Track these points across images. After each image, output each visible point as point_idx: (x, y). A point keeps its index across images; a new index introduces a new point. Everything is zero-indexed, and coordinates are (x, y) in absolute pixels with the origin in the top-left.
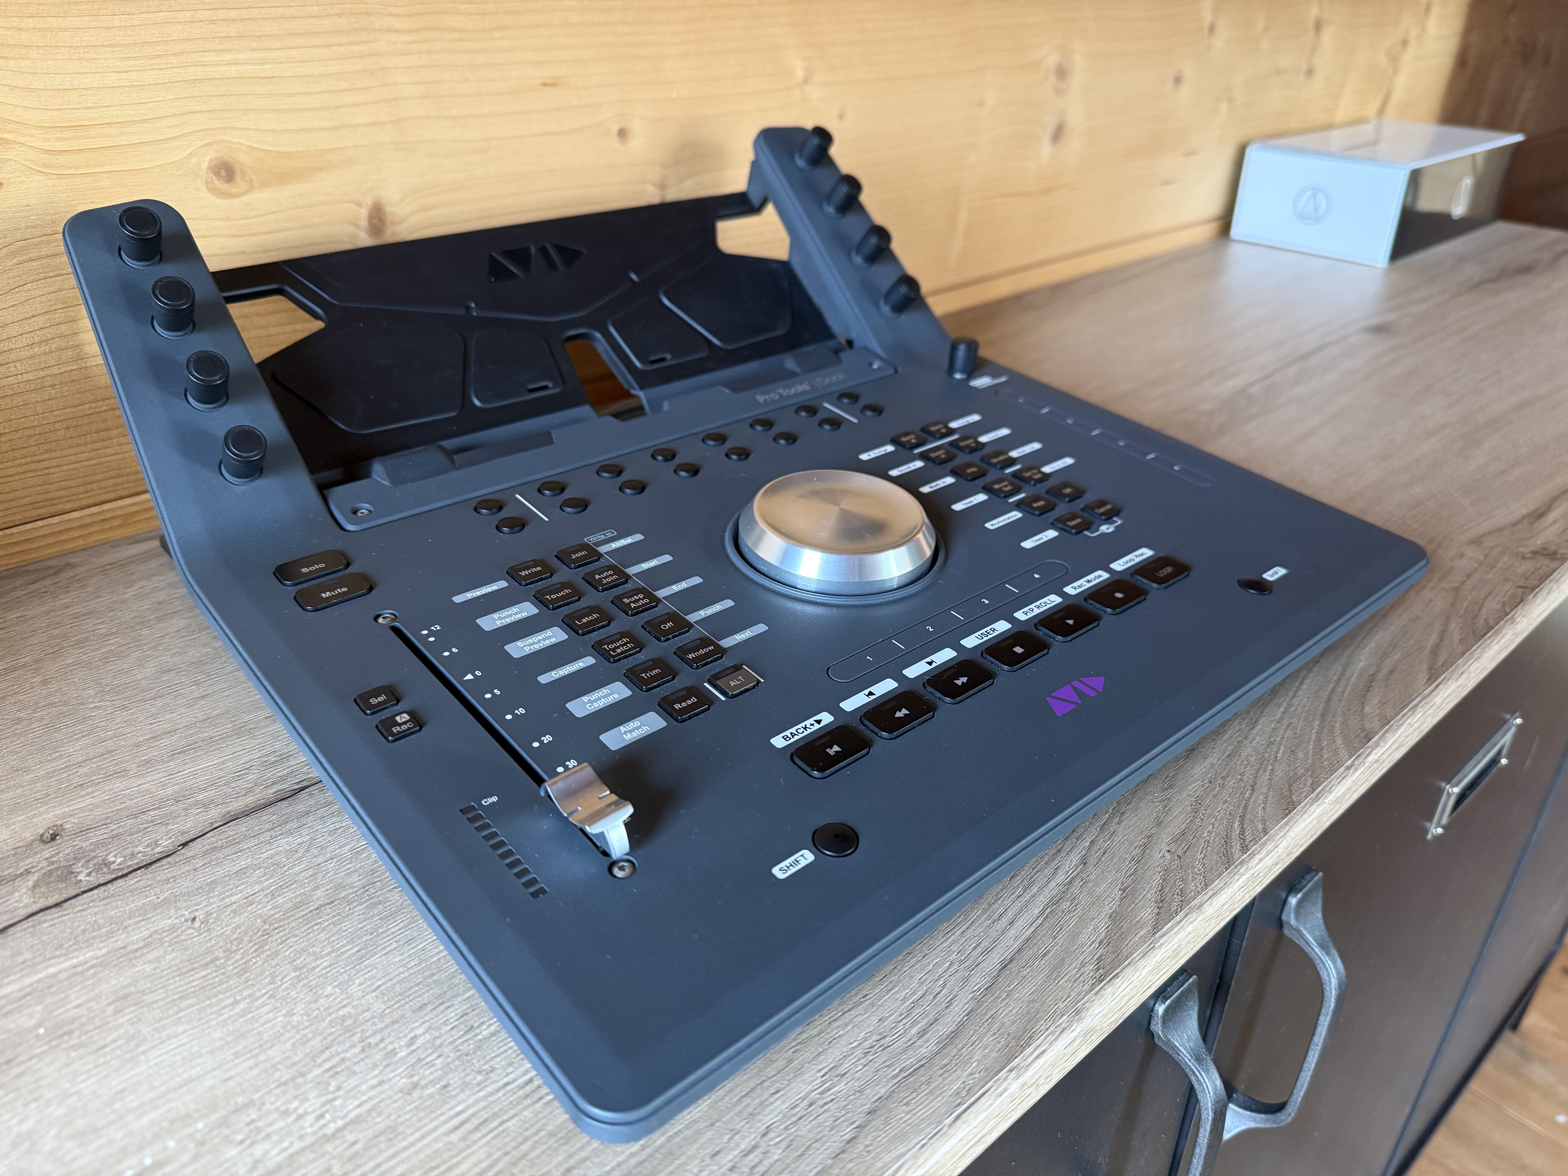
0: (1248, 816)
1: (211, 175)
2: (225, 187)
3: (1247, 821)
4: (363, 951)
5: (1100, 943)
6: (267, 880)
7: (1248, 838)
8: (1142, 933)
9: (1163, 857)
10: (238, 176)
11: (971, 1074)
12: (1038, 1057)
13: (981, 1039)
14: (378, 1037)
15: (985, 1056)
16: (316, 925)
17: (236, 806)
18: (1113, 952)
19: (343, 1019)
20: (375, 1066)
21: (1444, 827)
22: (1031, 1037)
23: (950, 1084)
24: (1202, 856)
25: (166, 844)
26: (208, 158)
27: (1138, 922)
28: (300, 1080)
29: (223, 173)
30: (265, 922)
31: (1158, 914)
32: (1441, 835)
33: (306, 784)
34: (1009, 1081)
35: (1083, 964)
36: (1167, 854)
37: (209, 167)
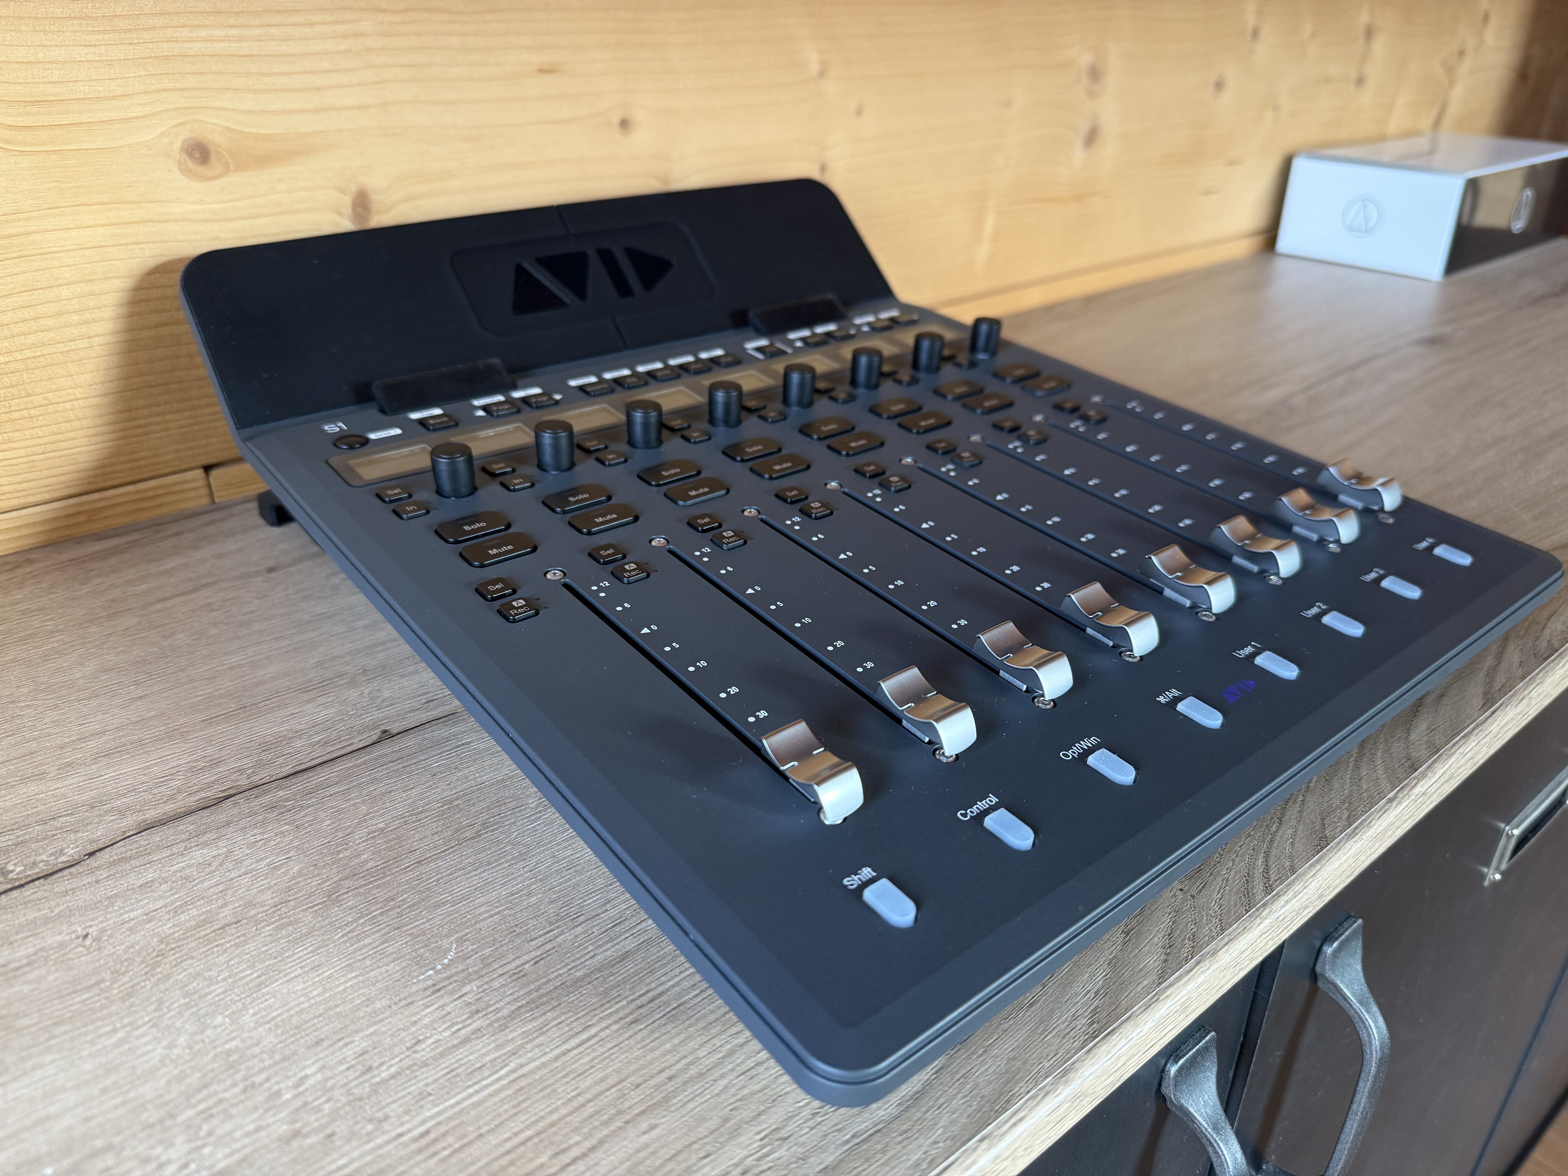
0: (1274, 852)
1: (184, 156)
2: (200, 169)
3: (1272, 858)
4: (263, 977)
5: (1097, 993)
6: (173, 895)
7: (1273, 877)
8: (1145, 983)
9: (1175, 896)
10: (213, 158)
11: (935, 1143)
12: (1014, 1125)
13: (949, 1101)
14: (264, 1076)
15: (953, 1122)
16: (217, 946)
17: (152, 814)
18: (1111, 1004)
19: (229, 1053)
20: (256, 1108)
21: (1502, 874)
22: (1008, 1101)
23: (908, 1154)
24: (1219, 895)
25: (71, 852)
26: (181, 139)
27: (1141, 970)
28: (169, 1122)
29: (197, 154)
30: (161, 942)
31: (1166, 961)
32: (1500, 881)
33: (232, 792)
34: (978, 1152)
35: (1075, 1017)
36: (1179, 893)
37: (182, 148)
